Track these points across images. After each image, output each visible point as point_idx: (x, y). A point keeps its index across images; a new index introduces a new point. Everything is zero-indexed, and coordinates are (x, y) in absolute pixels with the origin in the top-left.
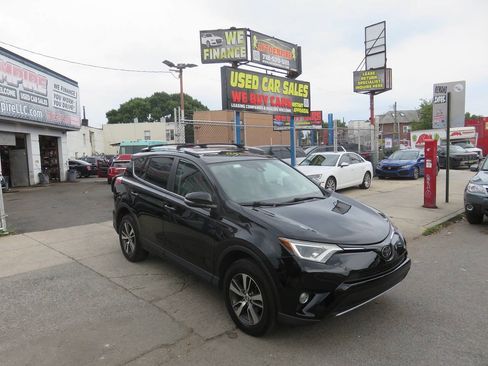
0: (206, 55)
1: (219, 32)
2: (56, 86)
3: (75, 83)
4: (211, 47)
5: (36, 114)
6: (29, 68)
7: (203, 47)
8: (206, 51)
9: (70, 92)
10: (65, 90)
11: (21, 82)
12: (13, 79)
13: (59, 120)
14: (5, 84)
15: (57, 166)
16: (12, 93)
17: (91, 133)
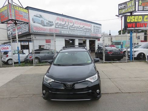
0: (120, 12)
1: (125, 3)
2: (94, 26)
3: (100, 25)
4: (122, 9)
5: (88, 34)
6: (87, 23)
7: (119, 9)
8: (120, 11)
9: (99, 27)
10: (97, 27)
11: (84, 27)
12: (82, 26)
13: (94, 36)
14: (80, 28)
15: (94, 48)
16: (81, 30)
17: (111, 38)
